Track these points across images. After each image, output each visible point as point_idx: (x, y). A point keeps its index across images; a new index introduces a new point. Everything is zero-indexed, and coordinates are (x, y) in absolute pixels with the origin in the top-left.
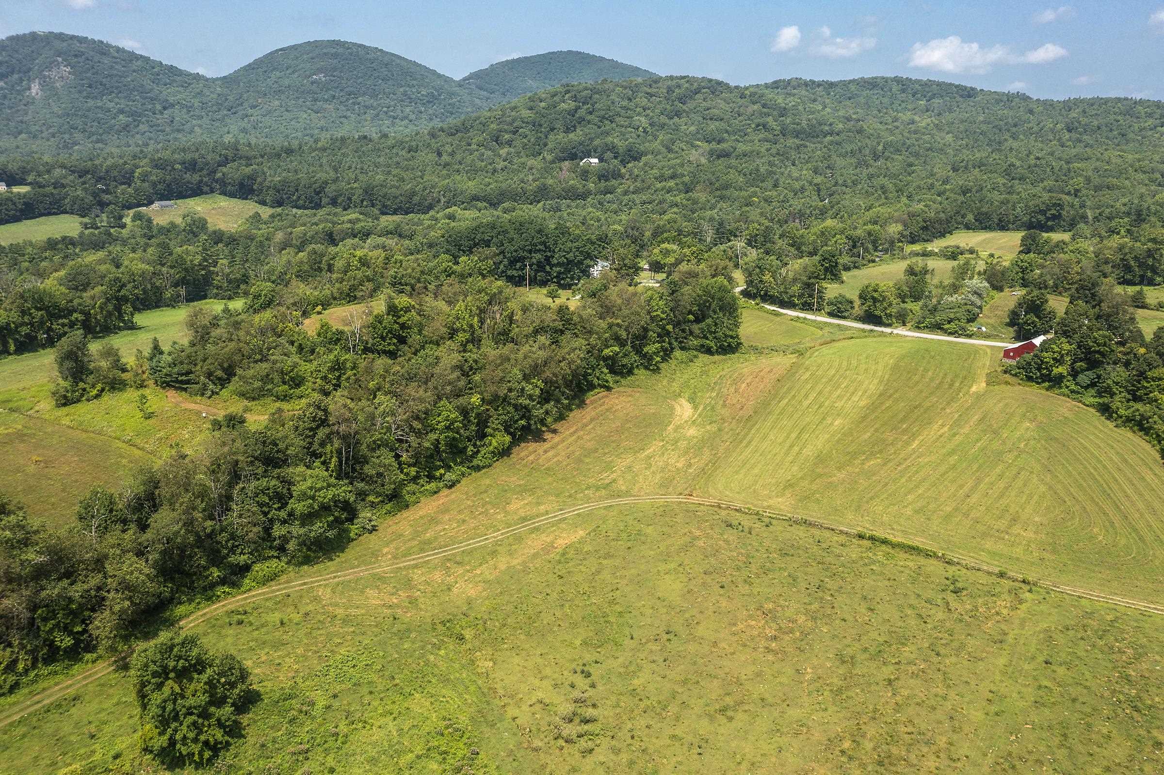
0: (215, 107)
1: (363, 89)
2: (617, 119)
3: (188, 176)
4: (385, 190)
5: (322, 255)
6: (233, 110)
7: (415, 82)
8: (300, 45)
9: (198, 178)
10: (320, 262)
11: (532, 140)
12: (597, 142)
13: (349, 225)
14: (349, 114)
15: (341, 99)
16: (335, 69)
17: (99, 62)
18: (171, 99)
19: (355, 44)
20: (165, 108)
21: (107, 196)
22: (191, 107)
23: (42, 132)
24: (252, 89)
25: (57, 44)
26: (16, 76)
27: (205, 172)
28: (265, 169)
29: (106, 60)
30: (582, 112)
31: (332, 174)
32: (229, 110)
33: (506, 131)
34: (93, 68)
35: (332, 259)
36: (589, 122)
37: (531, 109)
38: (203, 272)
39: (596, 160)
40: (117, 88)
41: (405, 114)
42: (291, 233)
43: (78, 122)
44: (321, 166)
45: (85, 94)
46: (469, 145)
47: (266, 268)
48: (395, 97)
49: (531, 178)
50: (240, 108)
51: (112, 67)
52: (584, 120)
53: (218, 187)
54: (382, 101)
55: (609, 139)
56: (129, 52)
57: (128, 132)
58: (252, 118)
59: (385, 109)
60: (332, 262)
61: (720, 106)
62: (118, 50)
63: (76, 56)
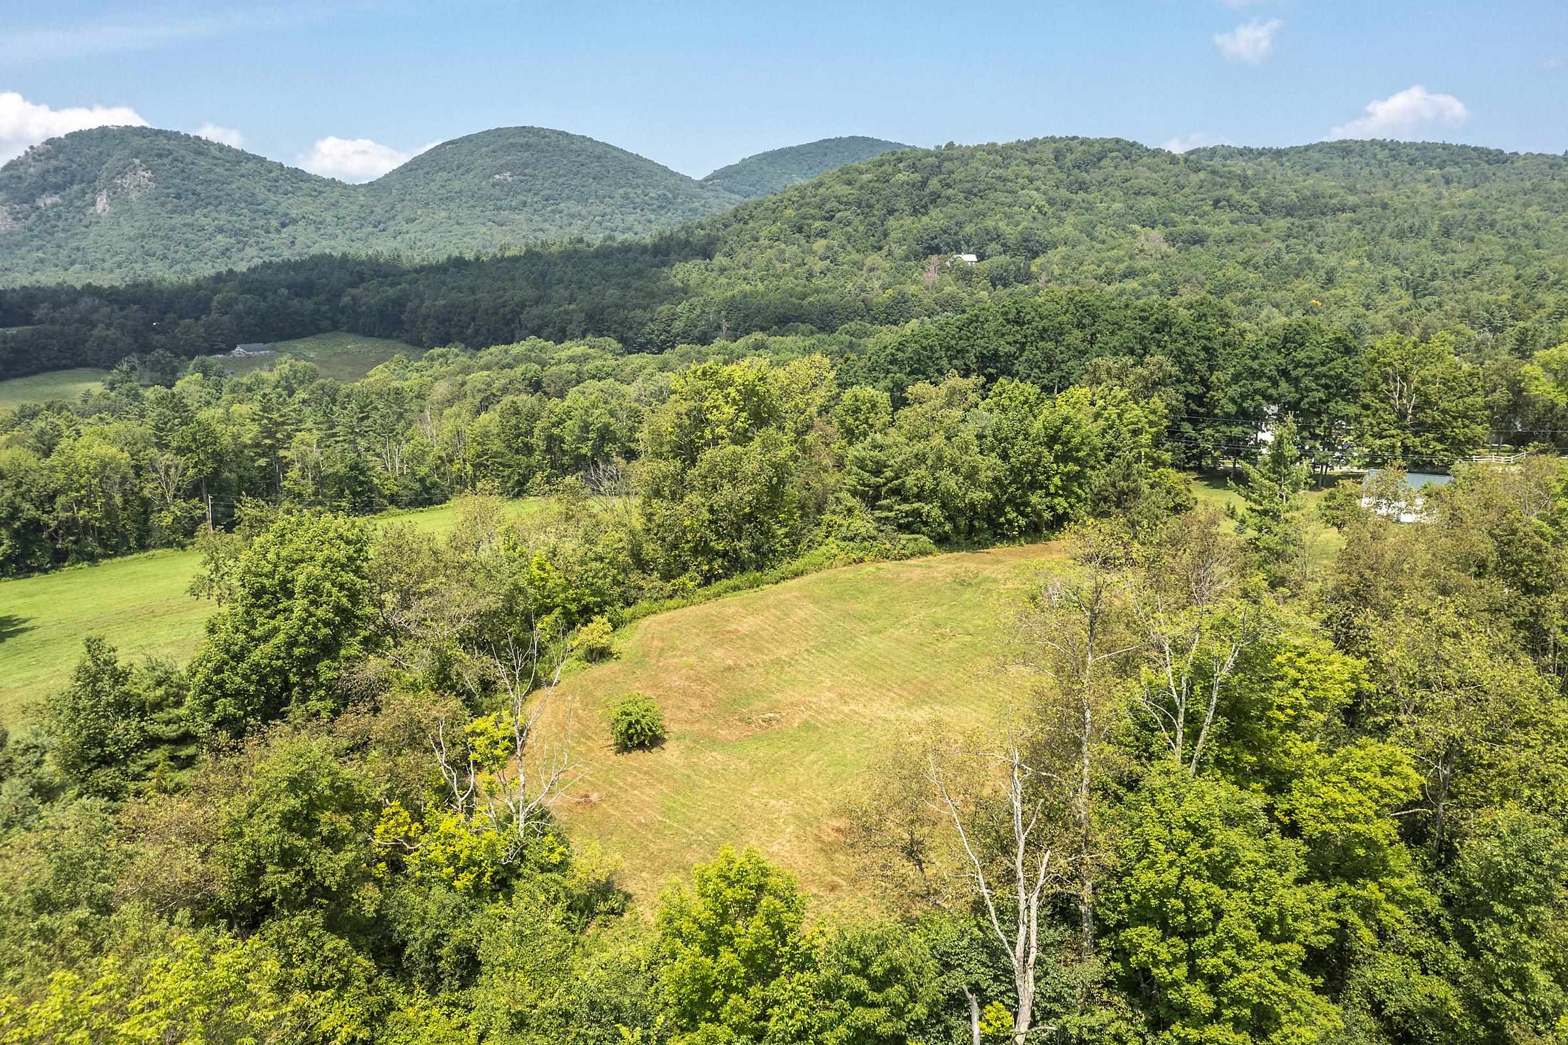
0: (355, 223)
1: (566, 191)
2: (992, 195)
3: (295, 303)
4: (623, 313)
5: (534, 417)
6: (381, 226)
7: (640, 181)
8: (477, 136)
9: (312, 307)
10: (530, 433)
11: (861, 228)
12: (969, 229)
13: (572, 367)
14: (546, 226)
15: (535, 206)
16: (526, 165)
17: (193, 164)
18: (293, 213)
19: (554, 132)
20: (284, 225)
21: (157, 337)
22: (321, 223)
23: (103, 261)
24: (408, 197)
25: (136, 141)
26: (76, 187)
27: (323, 297)
28: (421, 288)
29: (203, 163)
30: (934, 184)
31: (532, 293)
32: (376, 227)
33: (813, 217)
34: (183, 171)
35: (556, 425)
36: (948, 198)
37: (849, 183)
38: (262, 462)
39: (973, 258)
40: (217, 198)
41: (628, 224)
42: (463, 384)
43: (156, 246)
44: (513, 279)
45: (169, 207)
46: (757, 240)
47: (406, 448)
48: (611, 201)
49: (877, 284)
50: (392, 223)
51: (210, 171)
52: (939, 197)
53: (344, 319)
54: (594, 207)
55: (990, 223)
56: (237, 151)
57: (229, 258)
58: (408, 236)
59: (598, 218)
60: (556, 431)
61: (1143, 176)
62: (221, 148)
63: (160, 156)
